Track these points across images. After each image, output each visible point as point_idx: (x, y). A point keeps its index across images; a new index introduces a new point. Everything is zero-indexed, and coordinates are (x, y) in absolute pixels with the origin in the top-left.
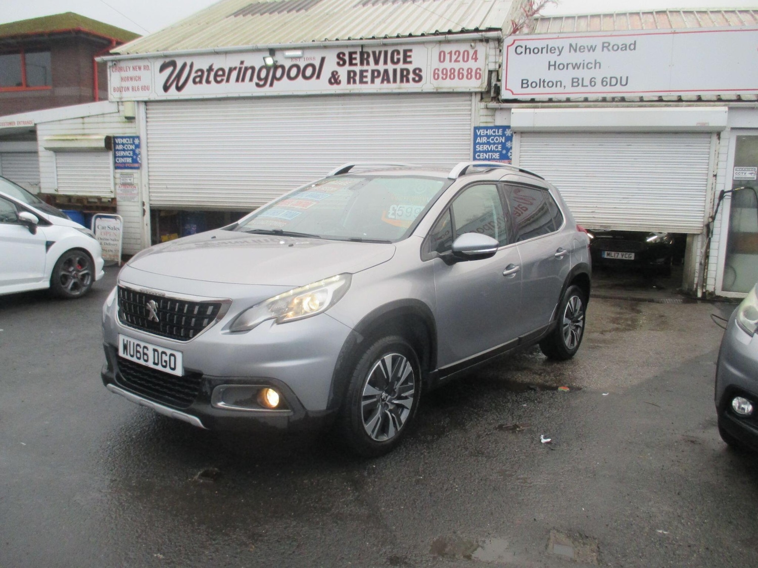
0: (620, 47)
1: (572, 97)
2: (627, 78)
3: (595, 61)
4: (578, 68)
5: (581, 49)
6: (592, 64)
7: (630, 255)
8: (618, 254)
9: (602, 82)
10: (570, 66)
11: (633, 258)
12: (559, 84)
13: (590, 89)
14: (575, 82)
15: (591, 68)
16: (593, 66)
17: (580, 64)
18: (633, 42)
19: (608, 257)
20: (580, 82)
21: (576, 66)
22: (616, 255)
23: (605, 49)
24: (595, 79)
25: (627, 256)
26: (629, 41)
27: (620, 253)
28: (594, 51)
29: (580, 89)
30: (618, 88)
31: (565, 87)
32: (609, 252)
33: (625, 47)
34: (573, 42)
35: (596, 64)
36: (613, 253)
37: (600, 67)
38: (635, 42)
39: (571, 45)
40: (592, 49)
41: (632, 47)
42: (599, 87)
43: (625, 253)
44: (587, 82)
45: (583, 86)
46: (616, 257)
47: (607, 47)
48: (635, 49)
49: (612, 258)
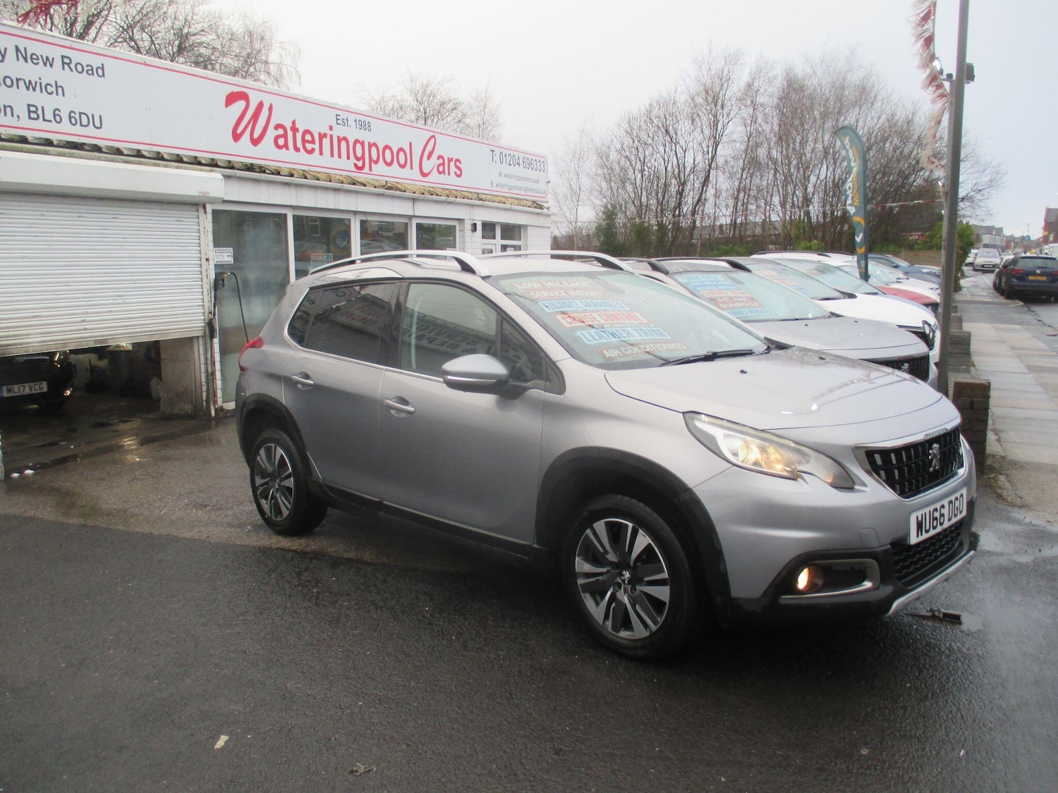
0: (86, 69)
1: (30, 135)
2: (100, 117)
3: (56, 82)
4: (34, 89)
5: (34, 59)
6: (51, 86)
7: (41, 386)
8: (24, 387)
9: (70, 118)
10: (21, 83)
11: (45, 389)
12: (8, 110)
13: (53, 126)
14: (32, 111)
15: (52, 93)
16: (54, 89)
17: (36, 83)
18: (101, 66)
19: (10, 395)
20: (40, 112)
21: (30, 86)
22: (21, 389)
23: (66, 66)
24: (60, 111)
25: (37, 387)
26: (96, 62)
27: (27, 385)
28: (51, 66)
29: (39, 124)
30: (90, 131)
31: (18, 117)
32: (9, 387)
33: (91, 71)
34: (22, 44)
35: (57, 87)
36: (16, 388)
37: (63, 95)
38: (103, 65)
39: (17, 49)
40: (48, 62)
41: (100, 72)
42: (65, 126)
43: (33, 384)
44: (49, 116)
45: (44, 120)
46: (21, 393)
47: (68, 64)
48: (103, 75)
49: (16, 394)
